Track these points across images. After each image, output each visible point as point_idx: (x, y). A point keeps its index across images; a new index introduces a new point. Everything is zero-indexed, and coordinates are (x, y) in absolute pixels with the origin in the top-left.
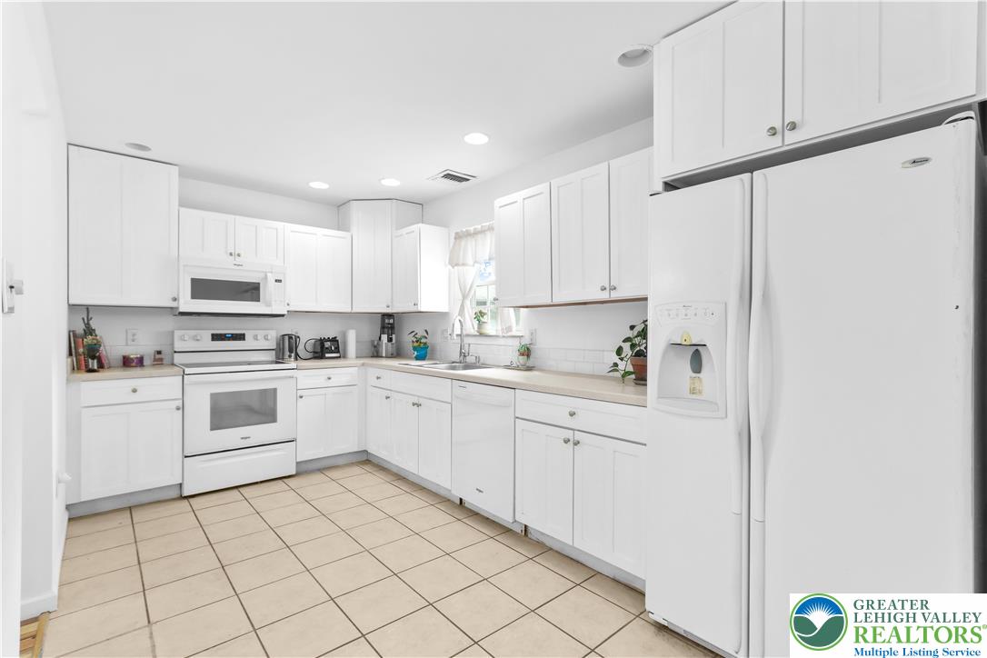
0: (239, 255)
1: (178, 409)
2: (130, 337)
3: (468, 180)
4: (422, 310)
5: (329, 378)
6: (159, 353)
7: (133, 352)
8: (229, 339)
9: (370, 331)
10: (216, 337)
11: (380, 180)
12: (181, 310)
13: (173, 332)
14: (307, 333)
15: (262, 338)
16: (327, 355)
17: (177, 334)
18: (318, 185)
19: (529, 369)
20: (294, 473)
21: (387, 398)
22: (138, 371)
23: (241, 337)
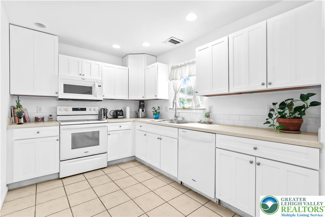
0: (84, 75)
1: (58, 140)
2: (39, 109)
3: (179, 43)
5: (120, 127)
6: (51, 116)
7: (40, 116)
8: (79, 110)
9: (135, 107)
10: (74, 109)
11: (142, 43)
12: (59, 98)
13: (57, 107)
14: (111, 108)
15: (93, 110)
16: (119, 117)
17: (58, 108)
18: (116, 46)
20: (106, 166)
21: (145, 135)
22: (41, 124)
23: (84, 109)
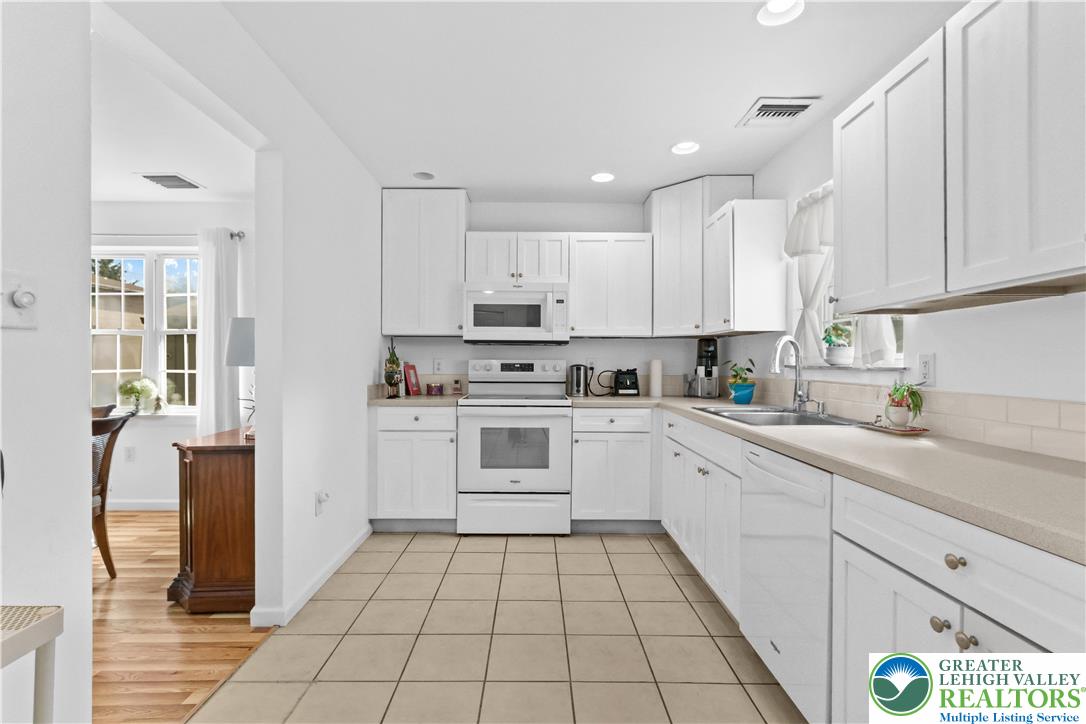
0: (520, 276)
1: (452, 441)
2: (436, 366)
3: (806, 107)
4: (738, 328)
5: (612, 421)
6: (457, 382)
7: (435, 382)
8: (518, 369)
10: (506, 367)
12: (464, 338)
13: (468, 362)
14: (605, 363)
15: (551, 367)
16: (621, 392)
17: (472, 363)
18: (603, 178)
19: (915, 433)
20: (569, 532)
21: (676, 455)
22: (436, 400)
23: (529, 367)
